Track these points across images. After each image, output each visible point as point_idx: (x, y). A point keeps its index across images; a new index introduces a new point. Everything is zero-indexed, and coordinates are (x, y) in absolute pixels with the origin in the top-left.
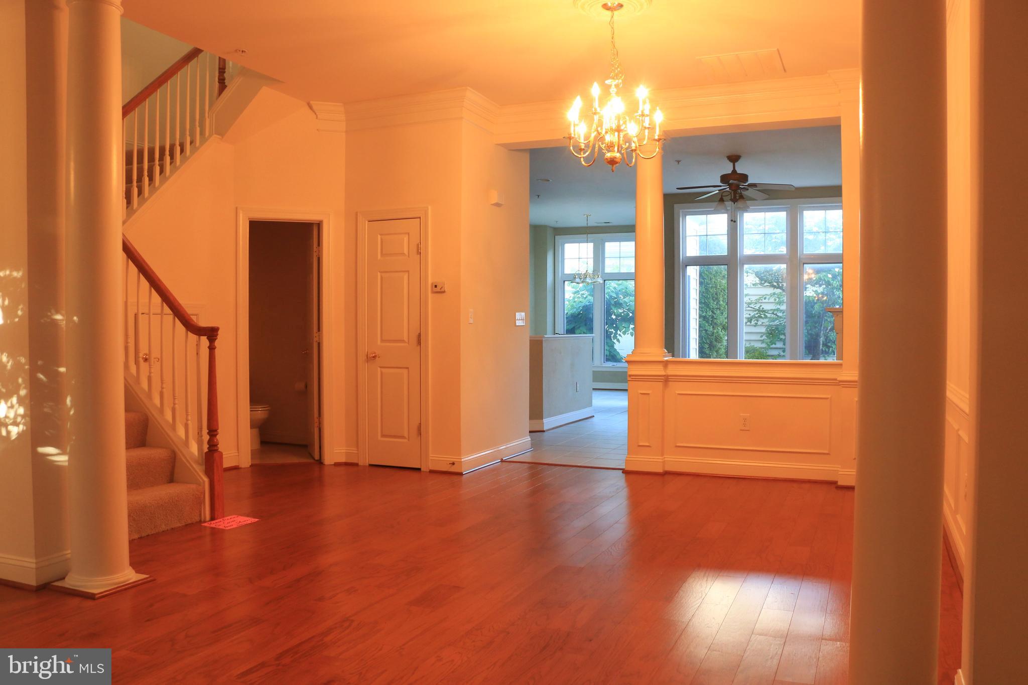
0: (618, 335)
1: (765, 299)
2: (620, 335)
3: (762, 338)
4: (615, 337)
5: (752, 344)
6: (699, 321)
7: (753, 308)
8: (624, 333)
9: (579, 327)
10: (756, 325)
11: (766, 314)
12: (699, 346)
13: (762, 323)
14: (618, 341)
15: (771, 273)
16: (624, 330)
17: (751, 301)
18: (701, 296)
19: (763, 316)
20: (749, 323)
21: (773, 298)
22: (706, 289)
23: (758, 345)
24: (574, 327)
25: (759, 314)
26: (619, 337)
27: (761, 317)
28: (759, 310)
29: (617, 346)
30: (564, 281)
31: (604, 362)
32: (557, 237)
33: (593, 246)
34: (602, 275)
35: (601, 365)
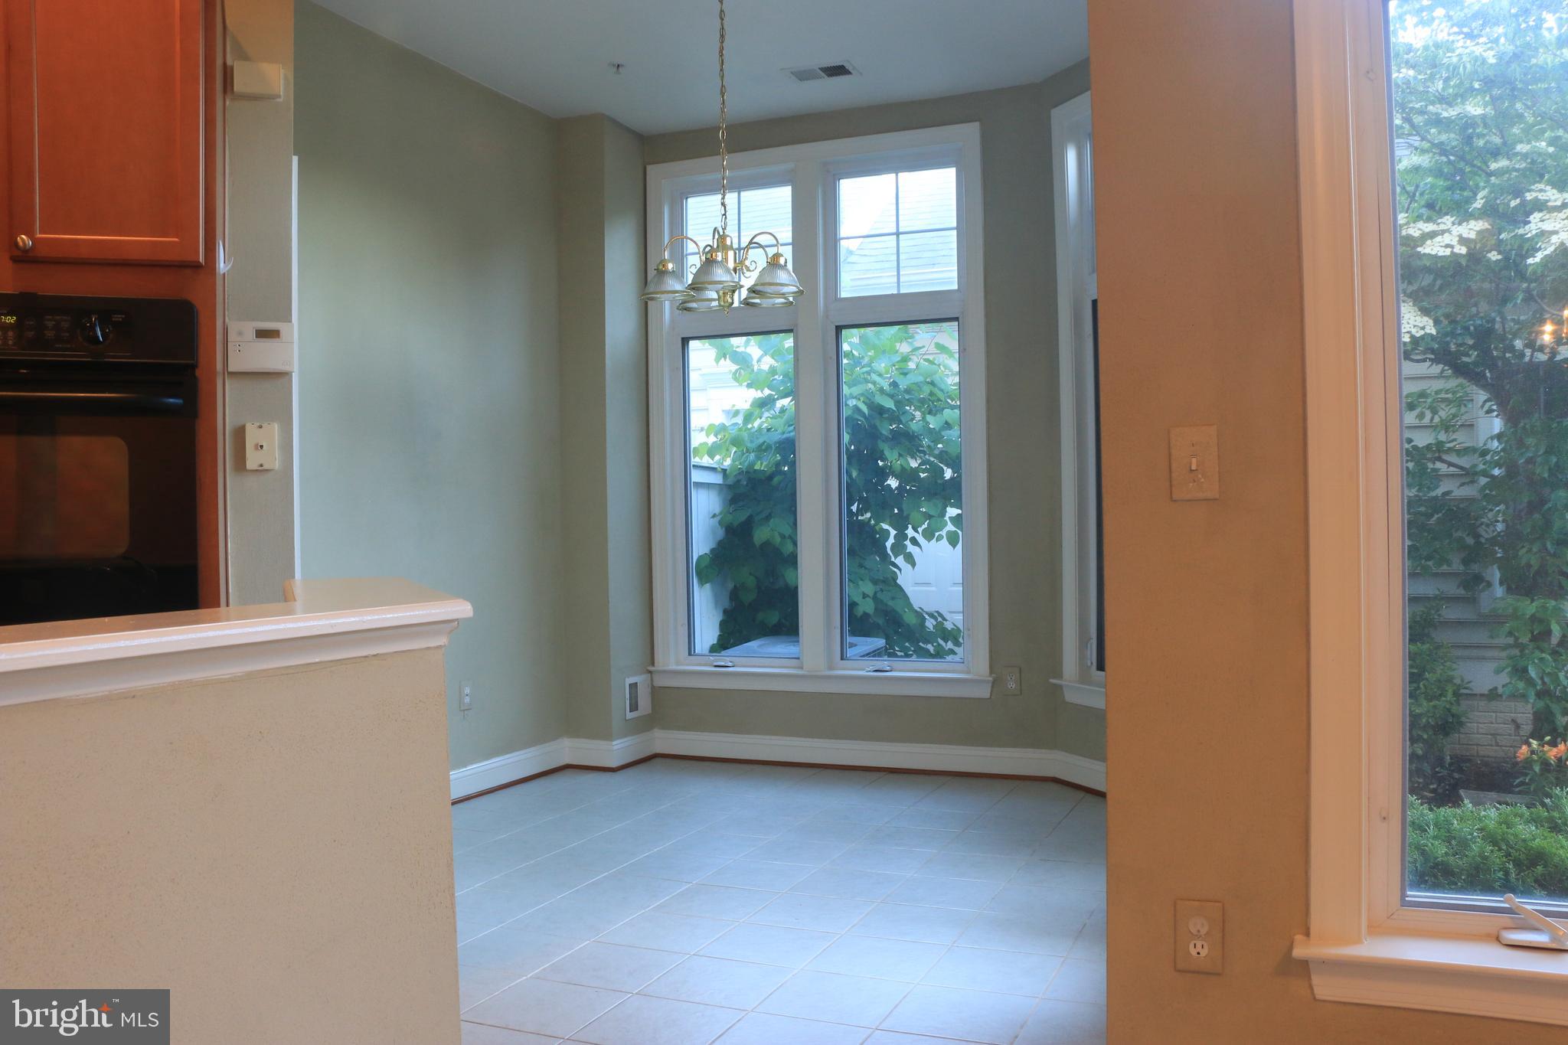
0: (908, 543)
2: (914, 541)
4: (899, 548)
8: (929, 535)
9: (768, 518)
14: (910, 559)
16: (925, 526)
24: (750, 517)
26: (910, 548)
29: (906, 577)
30: (685, 341)
31: (842, 659)
32: (649, 168)
33: (790, 199)
34: (826, 306)
35: (831, 668)
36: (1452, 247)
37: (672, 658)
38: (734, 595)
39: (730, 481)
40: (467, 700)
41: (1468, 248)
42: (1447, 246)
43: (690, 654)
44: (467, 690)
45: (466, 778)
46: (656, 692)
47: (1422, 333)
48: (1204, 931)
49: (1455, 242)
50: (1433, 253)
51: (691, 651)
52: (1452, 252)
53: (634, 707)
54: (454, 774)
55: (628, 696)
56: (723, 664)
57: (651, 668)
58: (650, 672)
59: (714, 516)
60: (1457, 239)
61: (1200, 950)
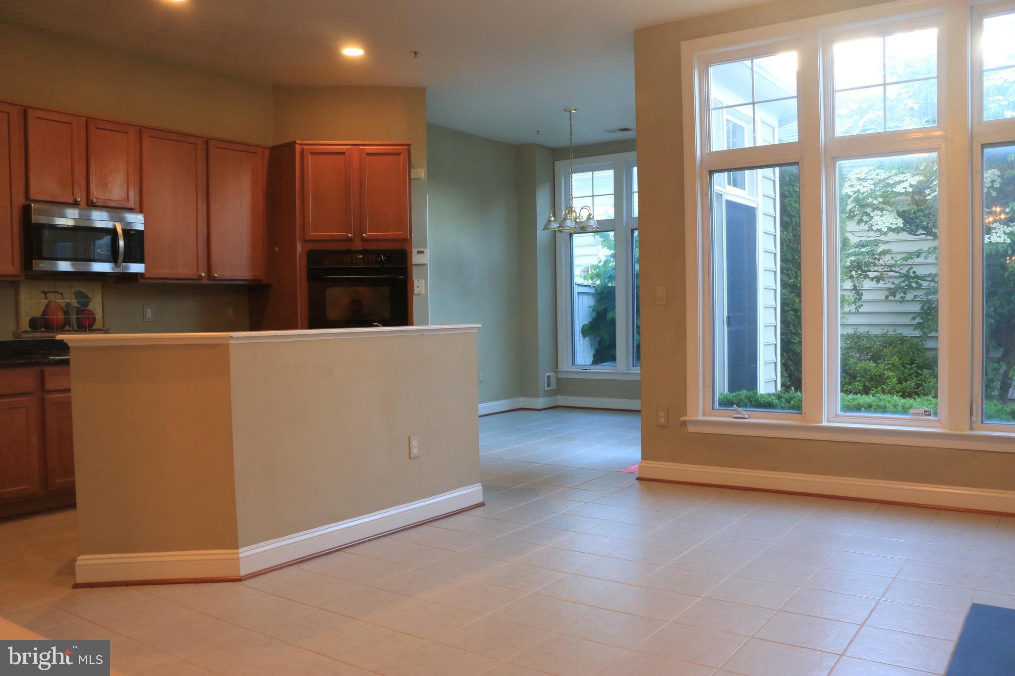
1: (918, 256)
3: (916, 321)
5: (899, 331)
6: (782, 294)
7: (899, 273)
10: (903, 300)
11: (920, 282)
12: (782, 340)
13: (915, 297)
15: (927, 212)
17: (896, 261)
18: (785, 248)
19: (914, 285)
20: (891, 298)
21: (934, 256)
22: (795, 235)
23: (908, 332)
25: (907, 282)
27: (910, 287)
28: (907, 276)
30: (571, 235)
31: (633, 366)
32: (556, 162)
33: (613, 176)
34: (627, 220)
35: (629, 370)
36: (906, 188)
37: (565, 365)
38: (600, 343)
39: (599, 291)
40: (481, 378)
41: (913, 189)
42: (904, 188)
43: (573, 364)
44: (482, 375)
45: (485, 407)
46: (559, 380)
47: (896, 226)
48: (663, 415)
49: (907, 186)
50: (898, 191)
51: (573, 363)
52: (906, 191)
53: (549, 385)
54: (480, 406)
55: (546, 381)
56: (585, 368)
57: (557, 370)
58: (556, 372)
59: (590, 307)
60: (909, 184)
61: (662, 420)
